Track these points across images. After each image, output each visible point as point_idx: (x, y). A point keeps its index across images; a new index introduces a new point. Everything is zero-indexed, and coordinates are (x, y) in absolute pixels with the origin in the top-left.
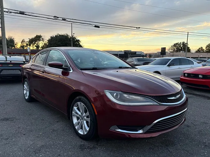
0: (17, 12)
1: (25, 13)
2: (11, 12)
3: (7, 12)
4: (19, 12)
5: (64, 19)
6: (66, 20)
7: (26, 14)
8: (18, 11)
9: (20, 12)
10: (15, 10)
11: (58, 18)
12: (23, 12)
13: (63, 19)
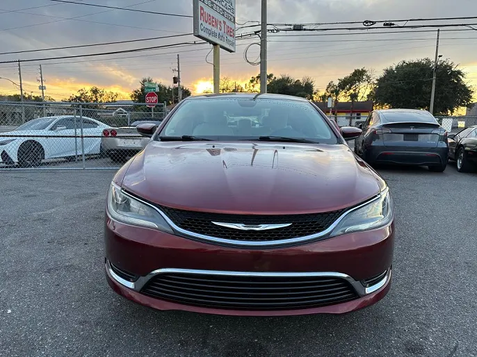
0: (289, 27)
1: (304, 27)
2: (278, 31)
3: (272, 31)
4: (292, 27)
5: (389, 25)
6: (393, 24)
7: (305, 30)
8: (290, 25)
9: (295, 26)
10: (286, 25)
11: (374, 23)
12: (300, 26)
13: (387, 24)
